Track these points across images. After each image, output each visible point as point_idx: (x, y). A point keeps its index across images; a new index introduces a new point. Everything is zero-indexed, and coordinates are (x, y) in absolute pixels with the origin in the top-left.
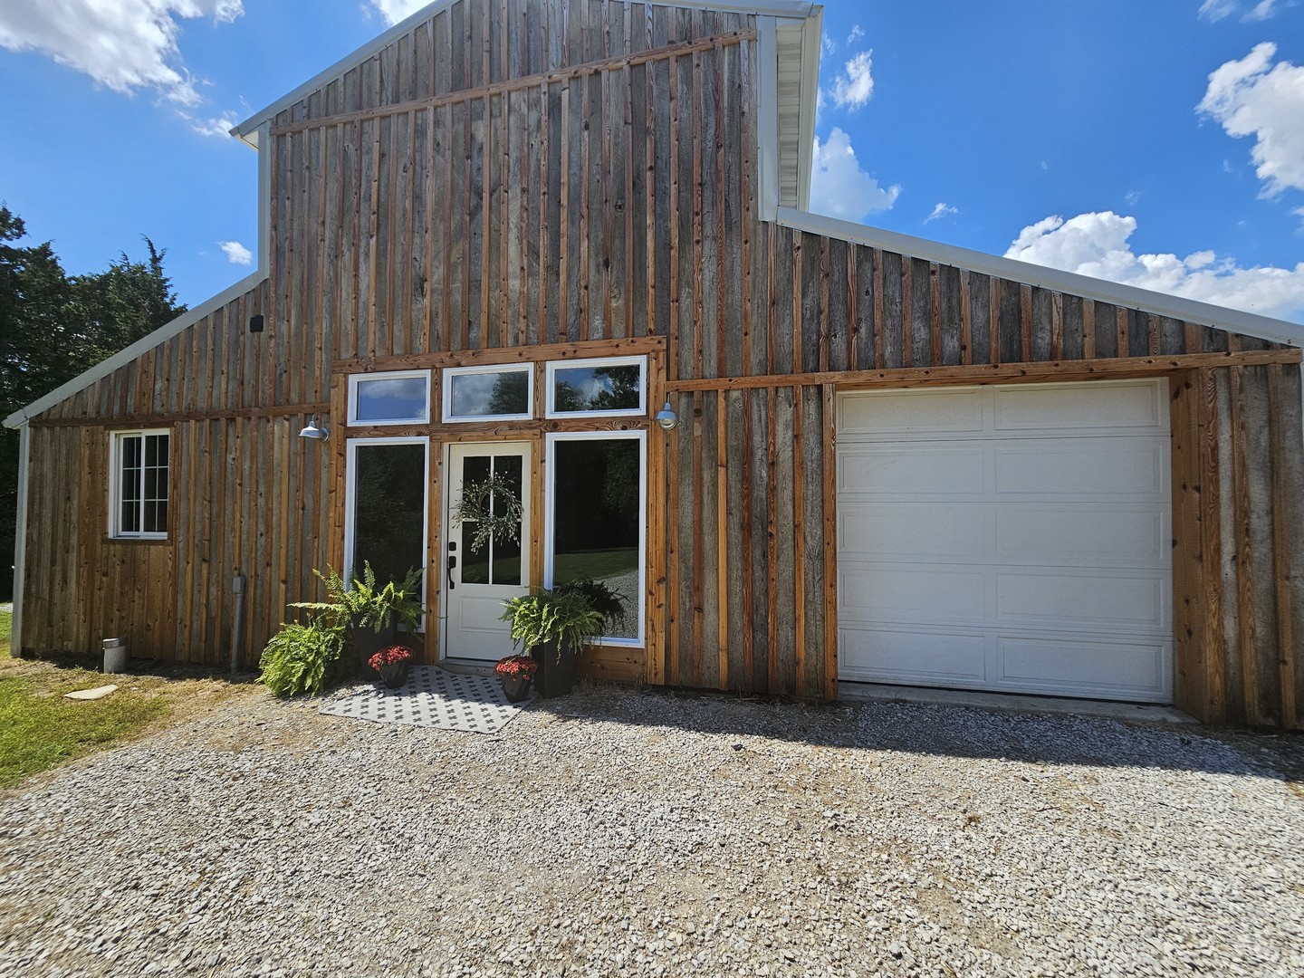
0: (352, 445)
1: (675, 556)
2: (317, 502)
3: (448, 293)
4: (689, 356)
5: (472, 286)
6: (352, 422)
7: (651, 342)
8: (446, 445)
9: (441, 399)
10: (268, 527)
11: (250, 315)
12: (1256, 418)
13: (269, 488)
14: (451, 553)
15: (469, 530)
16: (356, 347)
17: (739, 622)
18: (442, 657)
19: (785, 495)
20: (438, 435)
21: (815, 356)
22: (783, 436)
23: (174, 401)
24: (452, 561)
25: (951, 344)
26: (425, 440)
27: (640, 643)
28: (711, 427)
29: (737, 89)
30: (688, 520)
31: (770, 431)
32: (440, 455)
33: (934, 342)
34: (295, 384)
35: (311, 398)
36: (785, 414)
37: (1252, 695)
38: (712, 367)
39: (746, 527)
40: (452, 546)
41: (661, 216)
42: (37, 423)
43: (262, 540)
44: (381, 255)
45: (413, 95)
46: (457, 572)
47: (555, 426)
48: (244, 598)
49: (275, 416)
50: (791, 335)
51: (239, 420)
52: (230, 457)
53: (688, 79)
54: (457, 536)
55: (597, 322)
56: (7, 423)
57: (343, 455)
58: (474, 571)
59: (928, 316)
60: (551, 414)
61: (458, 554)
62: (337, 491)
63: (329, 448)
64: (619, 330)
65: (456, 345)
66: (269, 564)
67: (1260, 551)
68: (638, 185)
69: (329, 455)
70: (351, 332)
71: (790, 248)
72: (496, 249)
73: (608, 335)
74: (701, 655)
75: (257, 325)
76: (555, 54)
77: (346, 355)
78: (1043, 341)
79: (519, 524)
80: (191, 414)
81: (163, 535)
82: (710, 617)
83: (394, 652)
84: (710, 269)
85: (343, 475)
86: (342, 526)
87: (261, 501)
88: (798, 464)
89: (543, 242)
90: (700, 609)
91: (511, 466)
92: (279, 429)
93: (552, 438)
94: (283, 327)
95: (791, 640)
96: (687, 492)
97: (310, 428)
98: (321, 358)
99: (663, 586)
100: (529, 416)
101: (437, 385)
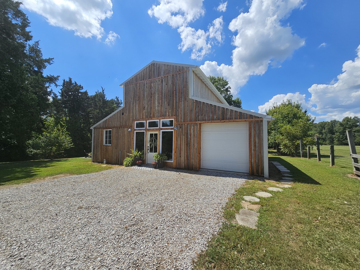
0: (135, 132)
1: (177, 149)
2: (130, 140)
3: (148, 109)
4: (180, 119)
5: (151, 108)
6: (135, 128)
7: (174, 117)
8: (147, 132)
9: (147, 125)
10: (124, 144)
11: (122, 113)
12: (257, 129)
13: (124, 138)
14: (148, 148)
15: (150, 144)
16: (136, 117)
17: (186, 158)
18: (147, 163)
19: (192, 140)
20: (146, 130)
21: (196, 119)
22: (192, 131)
23: (112, 125)
24: (148, 149)
25: (215, 117)
26: (145, 131)
27: (173, 162)
28: (182, 130)
29: (186, 78)
30: (179, 143)
31: (190, 130)
32: (147, 134)
33: (213, 117)
34: (128, 123)
35: (130, 125)
36: (192, 127)
37: (255, 171)
38: (183, 121)
39: (187, 144)
40: (148, 147)
41: (176, 98)
42: (94, 128)
43: (123, 146)
44: (139, 104)
45: (143, 80)
46: (149, 151)
47: (162, 129)
48: (121, 154)
49: (125, 127)
50: (193, 116)
51: (120, 128)
52: (119, 133)
53: (180, 77)
54: (149, 145)
55: (167, 114)
56: (91, 128)
57: (134, 133)
58: (151, 151)
59: (212, 113)
60: (161, 127)
61: (149, 148)
62: (133, 138)
63: (132, 132)
64: (170, 115)
65: (149, 117)
66: (124, 149)
67: (257, 149)
68: (173, 92)
69: (132, 133)
70: (135, 115)
71: (194, 103)
72: (154, 103)
73: (169, 116)
74: (181, 163)
75: (123, 114)
76: (162, 73)
77: (134, 118)
78: (228, 116)
79: (157, 144)
80: (114, 127)
81: (111, 145)
82: (182, 158)
83: (140, 161)
84: (183, 105)
85: (134, 136)
86: (134, 144)
87: (123, 140)
88: (194, 135)
89: (160, 101)
90: (181, 157)
91: (156, 135)
92: (126, 129)
93: (161, 131)
94: (126, 114)
95: (194, 161)
96: (179, 139)
97: (130, 130)
98: (131, 119)
99: (175, 153)
100: (158, 128)
101: (146, 123)
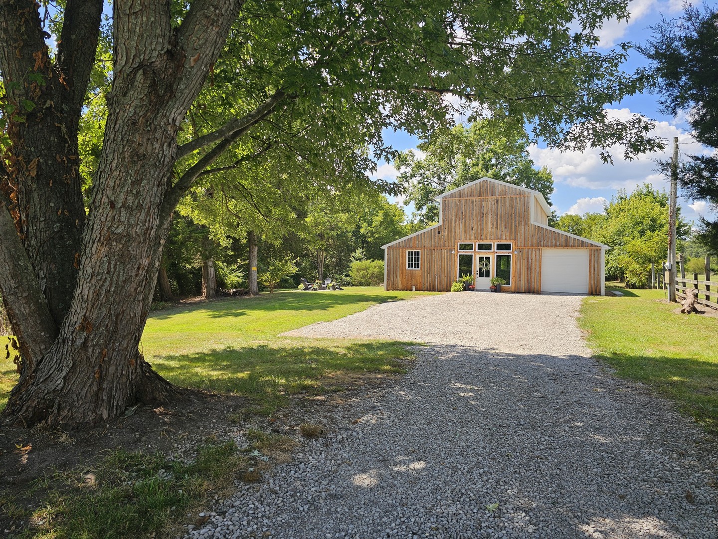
0: (459, 254)
1: (516, 273)
2: (452, 264)
3: (477, 230)
4: (519, 243)
5: (482, 229)
6: (459, 250)
7: (513, 241)
8: (476, 255)
9: (476, 247)
10: (442, 268)
11: (437, 231)
12: (596, 256)
15: (480, 269)
16: (459, 238)
17: (526, 282)
19: (534, 264)
20: (475, 253)
21: (539, 245)
22: (534, 256)
23: (421, 245)
25: (558, 244)
26: (472, 254)
27: (510, 286)
28: (522, 254)
29: (528, 203)
30: (519, 267)
31: (532, 255)
32: (475, 257)
33: (556, 243)
34: (447, 244)
35: (450, 246)
36: (534, 252)
37: (594, 291)
38: (523, 245)
39: (528, 269)
41: (515, 221)
42: (389, 248)
43: (441, 270)
44: (465, 223)
45: (471, 196)
46: (478, 275)
48: (438, 279)
49: (443, 249)
50: (535, 241)
51: (436, 249)
53: (520, 200)
54: (478, 270)
55: (504, 237)
56: (382, 248)
57: (456, 256)
58: (481, 275)
59: (555, 239)
60: (496, 251)
61: (478, 272)
62: (455, 261)
64: (508, 238)
65: (479, 238)
66: (442, 274)
67: (596, 272)
68: (511, 216)
69: (454, 256)
70: (459, 235)
71: (535, 228)
72: (487, 224)
73: (506, 239)
74: (520, 286)
75: (439, 233)
76: (497, 193)
77: (457, 239)
78: (571, 244)
79: (489, 268)
80: (426, 248)
81: (419, 269)
82: (522, 282)
84: (523, 230)
85: (457, 259)
86: (457, 268)
88: (536, 260)
89: (495, 223)
90: (520, 281)
91: (488, 258)
93: (496, 254)
94: (444, 234)
95: (534, 285)
96: (518, 264)
98: (452, 239)
99: (514, 278)
100: (492, 251)
101: (475, 245)
